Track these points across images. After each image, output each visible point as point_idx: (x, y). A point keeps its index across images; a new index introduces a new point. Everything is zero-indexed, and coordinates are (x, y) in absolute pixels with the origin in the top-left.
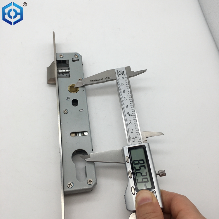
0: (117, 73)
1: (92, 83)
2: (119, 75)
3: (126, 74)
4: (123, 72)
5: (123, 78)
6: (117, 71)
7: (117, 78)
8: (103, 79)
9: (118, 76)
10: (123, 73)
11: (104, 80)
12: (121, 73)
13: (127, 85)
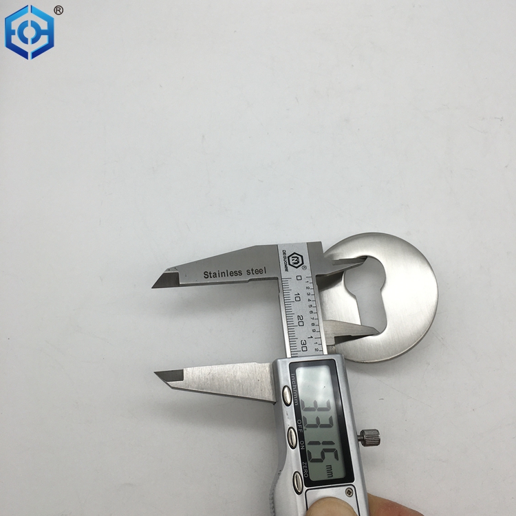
0: (285, 258)
1: (209, 280)
2: (288, 266)
3: (309, 267)
4: (302, 257)
5: (299, 278)
6: (284, 253)
7: (284, 275)
8: (240, 272)
9: (287, 270)
10: (301, 263)
11: (245, 277)
12: (295, 260)
13: (309, 300)
